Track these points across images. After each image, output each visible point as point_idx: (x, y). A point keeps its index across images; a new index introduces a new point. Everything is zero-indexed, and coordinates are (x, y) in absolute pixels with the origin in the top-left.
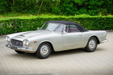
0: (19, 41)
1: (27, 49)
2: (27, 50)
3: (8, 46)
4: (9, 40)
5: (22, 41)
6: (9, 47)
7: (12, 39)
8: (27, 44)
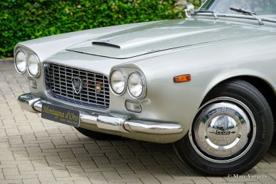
0: (91, 74)
1: (132, 118)
2: (131, 124)
3: (31, 102)
4: (34, 70)
5: (107, 72)
6: (35, 110)
7: (51, 65)
8: (137, 90)
